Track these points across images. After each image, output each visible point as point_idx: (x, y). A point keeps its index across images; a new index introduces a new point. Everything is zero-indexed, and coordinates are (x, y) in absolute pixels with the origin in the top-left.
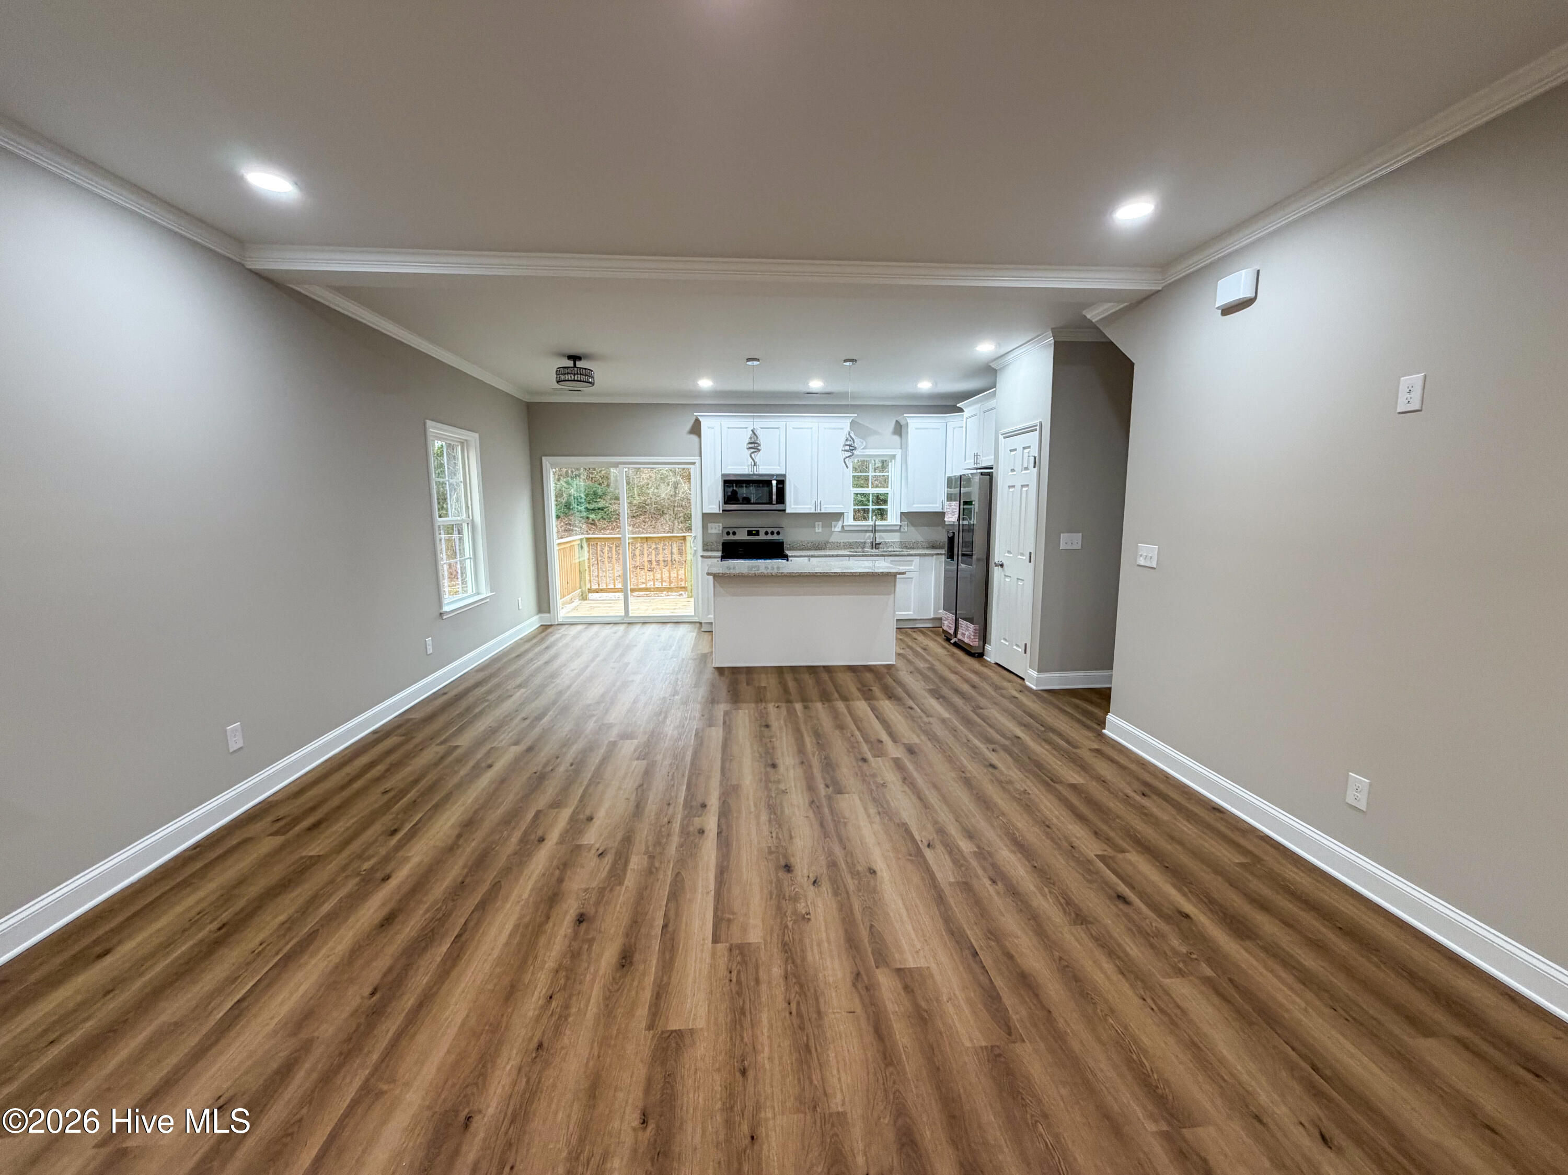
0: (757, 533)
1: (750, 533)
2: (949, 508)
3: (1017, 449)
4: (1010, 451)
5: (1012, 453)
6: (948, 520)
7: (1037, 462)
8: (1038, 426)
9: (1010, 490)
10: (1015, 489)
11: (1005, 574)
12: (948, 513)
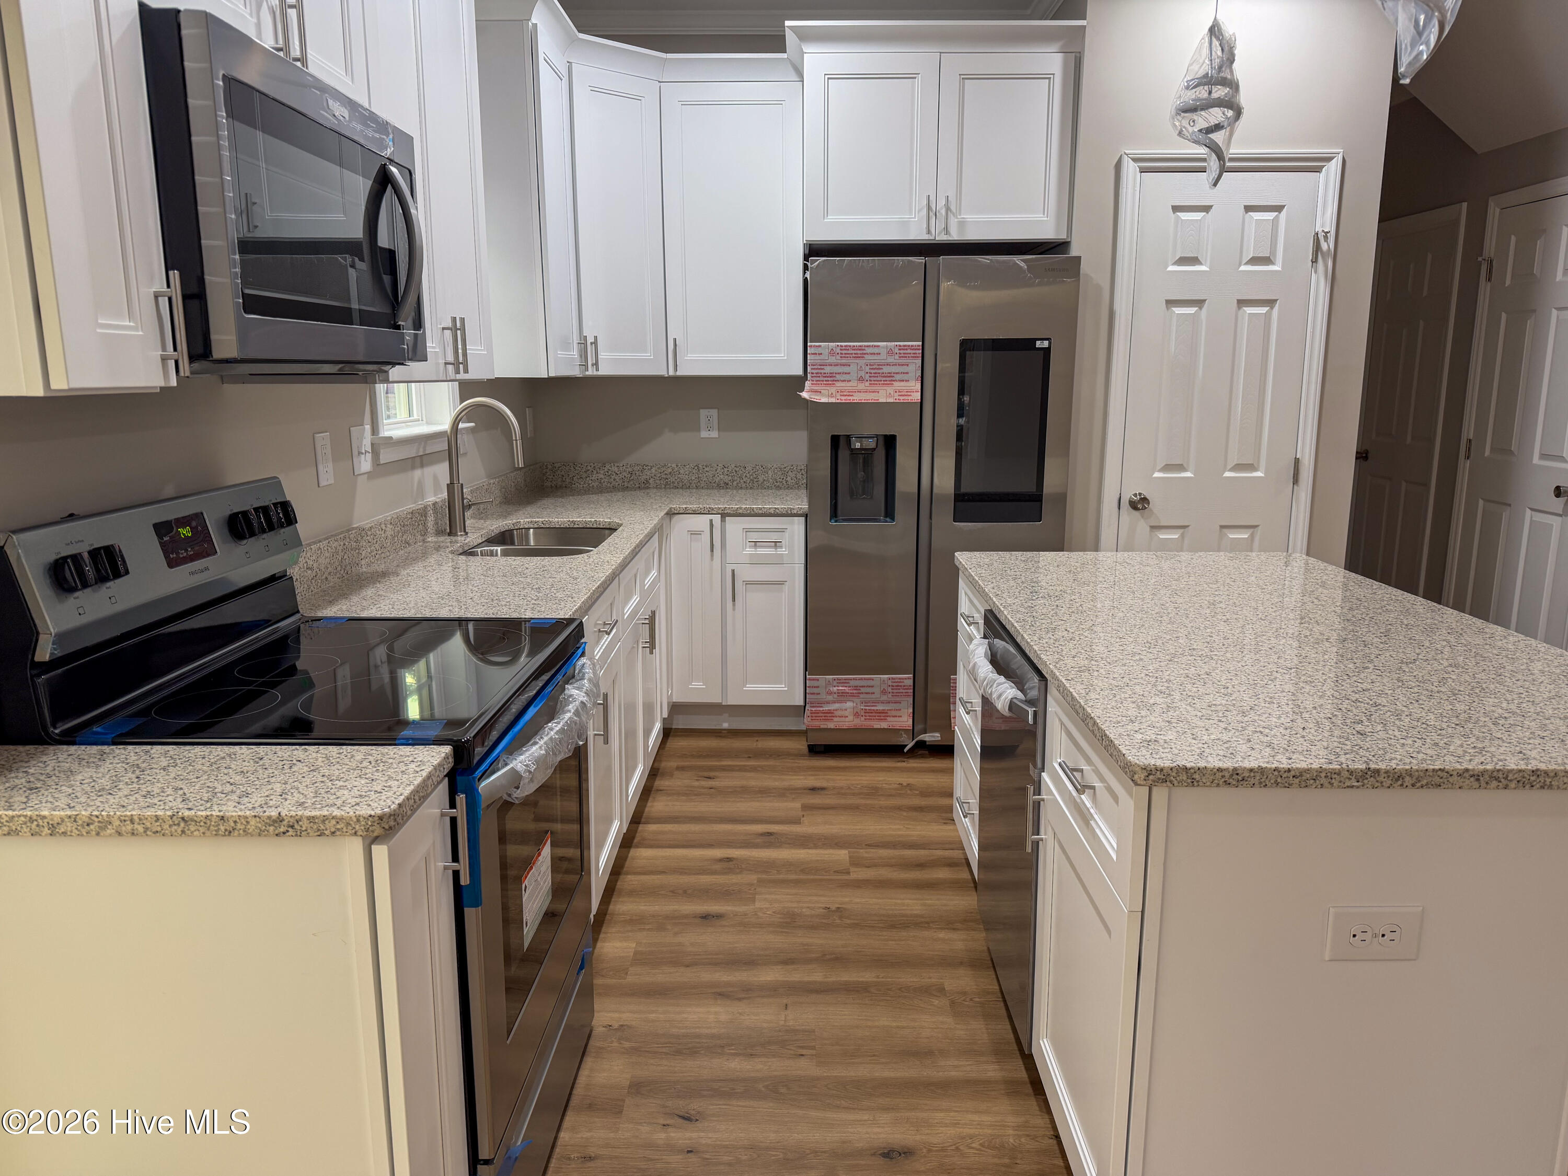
2: (835, 361)
3: (1206, 209)
4: (1176, 209)
5: (1184, 216)
6: (833, 400)
7: (1329, 247)
8: (1329, 159)
9: (1178, 310)
10: (1201, 308)
11: (1153, 524)
12: (831, 379)
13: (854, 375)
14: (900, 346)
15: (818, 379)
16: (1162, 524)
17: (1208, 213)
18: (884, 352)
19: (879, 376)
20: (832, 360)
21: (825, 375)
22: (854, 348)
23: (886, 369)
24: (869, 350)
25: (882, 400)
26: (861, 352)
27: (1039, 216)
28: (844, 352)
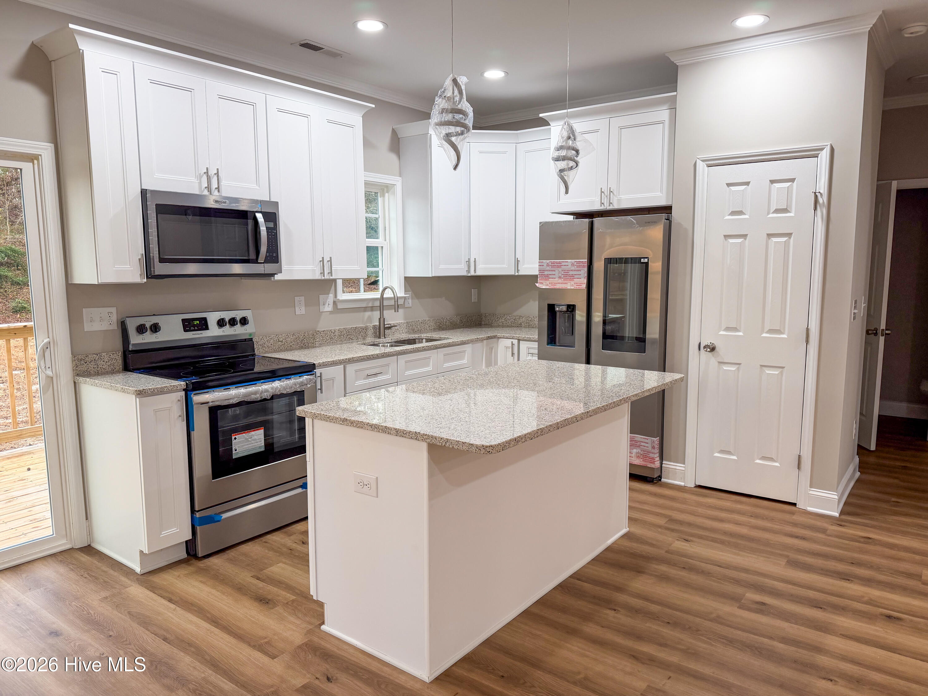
0: (203, 324)
1: (188, 325)
2: (549, 269)
3: (747, 184)
4: (729, 185)
5: (733, 188)
6: (547, 287)
7: (823, 201)
8: (822, 149)
9: (731, 241)
10: (745, 239)
11: (719, 361)
12: (547, 277)
13: (557, 276)
14: (577, 262)
15: (542, 277)
16: (725, 361)
17: (748, 186)
18: (570, 264)
19: (568, 276)
20: (548, 268)
21: (570, 276)
22: (557, 263)
23: (571, 273)
24: (563, 264)
25: (569, 288)
26: (560, 264)
27: (659, 194)
28: (553, 264)
